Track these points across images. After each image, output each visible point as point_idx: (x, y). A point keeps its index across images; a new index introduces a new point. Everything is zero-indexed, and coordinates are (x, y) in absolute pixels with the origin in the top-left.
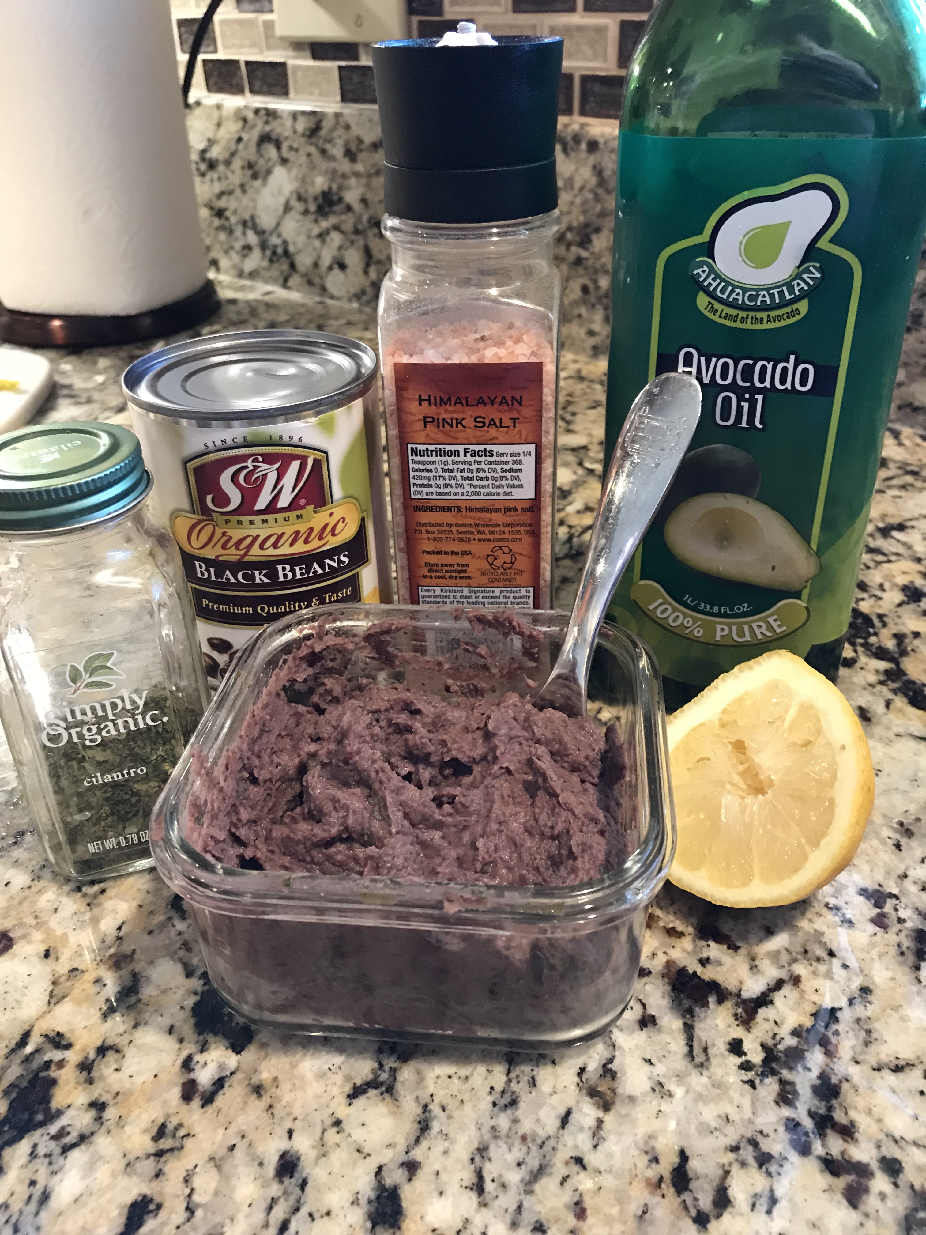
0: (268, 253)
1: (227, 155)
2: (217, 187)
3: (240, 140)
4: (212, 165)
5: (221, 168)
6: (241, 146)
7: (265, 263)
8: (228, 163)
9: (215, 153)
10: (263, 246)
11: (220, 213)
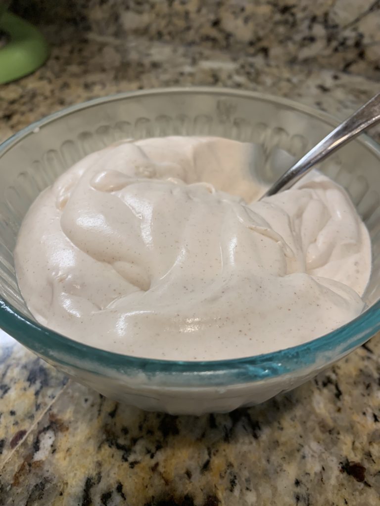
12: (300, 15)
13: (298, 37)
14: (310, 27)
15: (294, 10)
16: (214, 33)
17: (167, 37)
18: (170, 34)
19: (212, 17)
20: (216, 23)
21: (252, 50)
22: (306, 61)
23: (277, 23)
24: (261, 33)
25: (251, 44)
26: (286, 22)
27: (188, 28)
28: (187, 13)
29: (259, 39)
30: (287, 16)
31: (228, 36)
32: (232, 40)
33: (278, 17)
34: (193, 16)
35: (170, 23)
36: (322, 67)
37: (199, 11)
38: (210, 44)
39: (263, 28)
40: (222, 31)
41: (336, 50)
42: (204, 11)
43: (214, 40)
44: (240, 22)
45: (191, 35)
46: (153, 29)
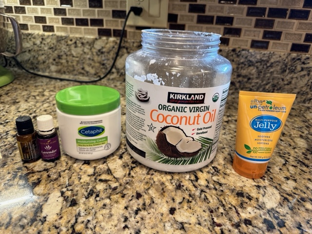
0: (119, 74)
1: (108, 51)
2: (103, 58)
3: (114, 47)
4: (102, 53)
5: (106, 54)
6: (114, 49)
7: (118, 76)
8: (108, 53)
9: (104, 50)
10: (118, 72)
11: (103, 64)
16: (83, 71)
17: (67, 73)
18: (68, 72)
19: (81, 67)
20: (83, 69)
21: (95, 76)
22: (113, 79)
23: (102, 68)
24: (98, 71)
25: (95, 74)
26: (104, 68)
27: (74, 70)
28: (73, 66)
29: (97, 73)
30: (104, 66)
31: (87, 72)
32: (89, 74)
33: (102, 67)
34: (75, 66)
35: (68, 69)
36: (118, 81)
37: (77, 65)
38: (82, 75)
39: (98, 70)
40: (85, 71)
41: (120, 76)
42: (79, 65)
43: (83, 74)
44: (90, 68)
45: (75, 72)
46: (62, 71)
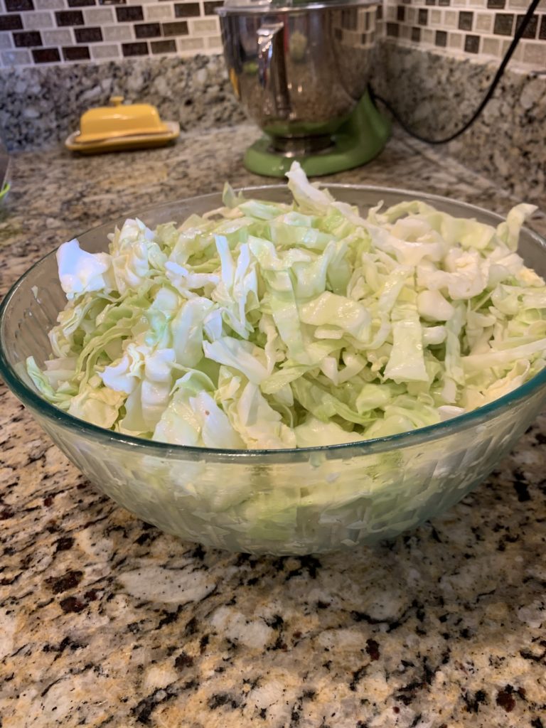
12: (533, 161)
13: (530, 179)
14: (537, 172)
15: (530, 156)
